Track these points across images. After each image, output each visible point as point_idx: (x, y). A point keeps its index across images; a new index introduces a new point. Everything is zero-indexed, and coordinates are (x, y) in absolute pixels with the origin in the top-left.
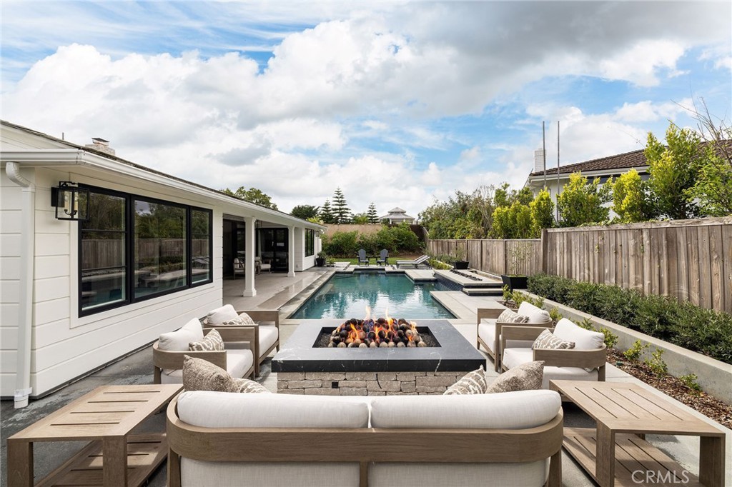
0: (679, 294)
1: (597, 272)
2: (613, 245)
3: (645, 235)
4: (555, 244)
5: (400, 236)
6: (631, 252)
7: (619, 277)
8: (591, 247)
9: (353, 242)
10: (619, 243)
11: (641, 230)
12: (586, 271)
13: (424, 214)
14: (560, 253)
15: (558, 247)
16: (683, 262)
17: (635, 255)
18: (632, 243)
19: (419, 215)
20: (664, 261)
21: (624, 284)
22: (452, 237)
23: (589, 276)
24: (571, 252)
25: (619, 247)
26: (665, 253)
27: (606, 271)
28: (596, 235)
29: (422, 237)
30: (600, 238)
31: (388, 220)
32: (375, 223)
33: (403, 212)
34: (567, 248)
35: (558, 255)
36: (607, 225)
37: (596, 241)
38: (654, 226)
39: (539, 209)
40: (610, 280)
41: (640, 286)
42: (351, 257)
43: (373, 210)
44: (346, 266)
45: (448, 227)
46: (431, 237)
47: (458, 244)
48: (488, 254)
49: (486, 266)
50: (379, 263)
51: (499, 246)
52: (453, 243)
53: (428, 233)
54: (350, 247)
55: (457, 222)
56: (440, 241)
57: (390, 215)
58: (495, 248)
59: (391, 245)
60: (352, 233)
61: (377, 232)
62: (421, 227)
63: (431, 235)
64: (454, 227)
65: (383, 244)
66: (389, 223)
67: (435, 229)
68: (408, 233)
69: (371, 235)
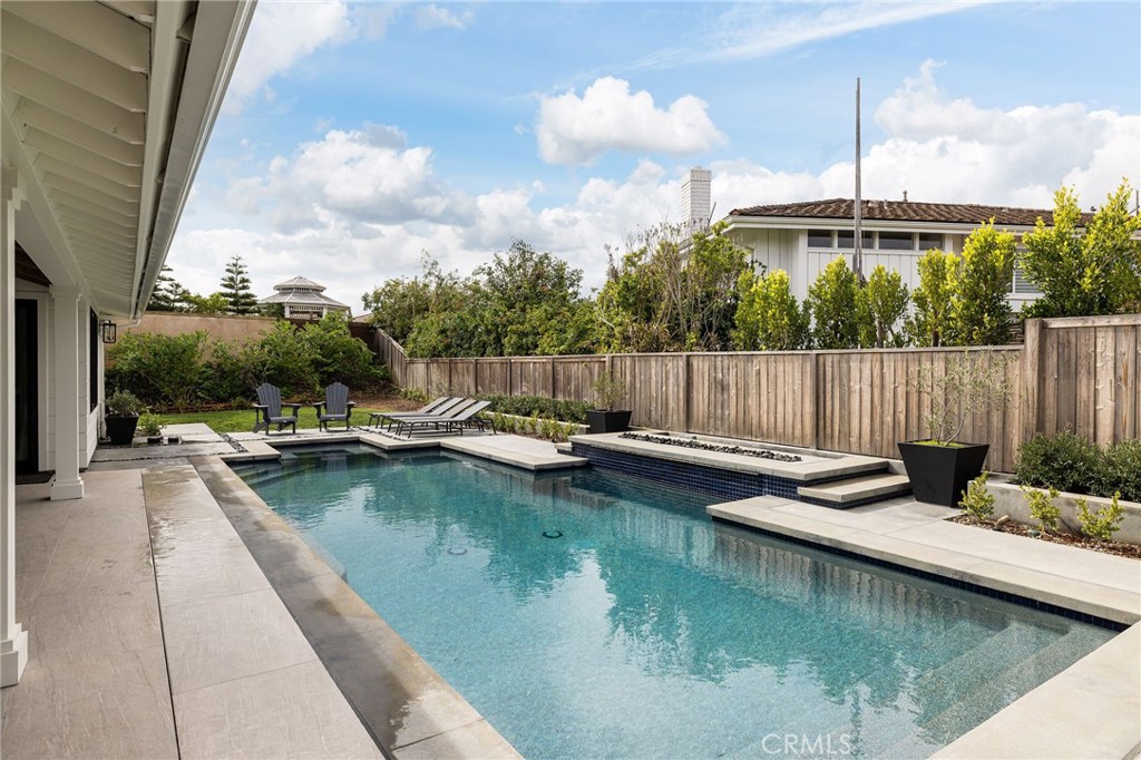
5: (329, 351)
9: (191, 367)
13: (377, 297)
14: (1119, 380)
19: (365, 298)
22: (524, 350)
29: (380, 355)
31: (281, 306)
32: (243, 312)
33: (318, 290)
42: (187, 410)
43: (240, 277)
44: (216, 437)
45: (505, 326)
46: (420, 353)
47: (560, 368)
48: (724, 388)
49: (712, 420)
50: (324, 423)
51: (780, 368)
52: (534, 363)
53: (394, 343)
54: (182, 378)
55: (536, 314)
56: (465, 363)
57: (280, 294)
58: (759, 373)
59: (303, 372)
60: (186, 338)
61: (264, 338)
62: (375, 329)
63: (424, 345)
64: (526, 325)
65: (281, 370)
66: (283, 316)
67: (443, 332)
68: (348, 342)
69: (245, 346)
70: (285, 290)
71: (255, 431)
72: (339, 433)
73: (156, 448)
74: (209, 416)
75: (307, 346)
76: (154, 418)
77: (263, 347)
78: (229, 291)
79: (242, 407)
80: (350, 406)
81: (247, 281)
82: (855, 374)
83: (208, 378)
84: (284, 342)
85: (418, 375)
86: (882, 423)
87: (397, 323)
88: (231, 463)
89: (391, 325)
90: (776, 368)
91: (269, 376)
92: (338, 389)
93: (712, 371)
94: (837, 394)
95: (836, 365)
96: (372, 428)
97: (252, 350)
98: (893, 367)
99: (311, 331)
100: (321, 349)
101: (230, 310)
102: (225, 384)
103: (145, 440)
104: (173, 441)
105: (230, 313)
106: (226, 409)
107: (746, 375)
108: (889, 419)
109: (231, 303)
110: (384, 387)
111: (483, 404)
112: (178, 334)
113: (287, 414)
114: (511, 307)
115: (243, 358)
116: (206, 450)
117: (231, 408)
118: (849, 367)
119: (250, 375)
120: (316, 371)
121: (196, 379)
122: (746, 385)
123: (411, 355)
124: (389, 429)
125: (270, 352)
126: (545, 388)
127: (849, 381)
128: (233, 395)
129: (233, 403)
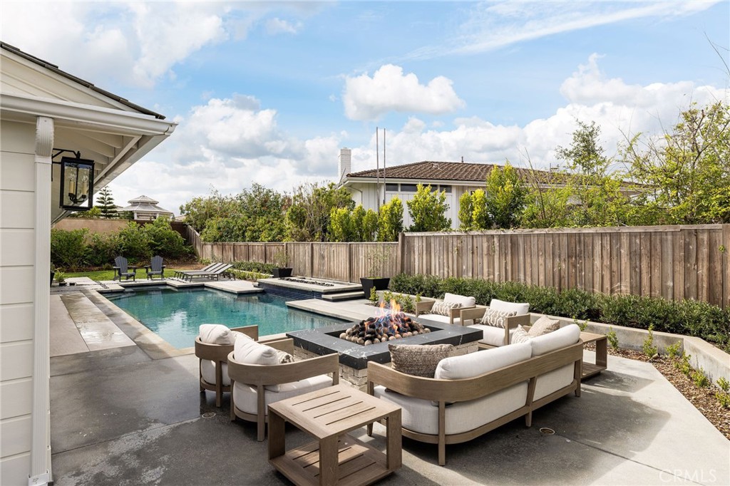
0: (519, 280)
1: (455, 269)
2: (470, 247)
3: (496, 240)
4: (414, 246)
5: (158, 238)
6: (485, 252)
7: (475, 271)
8: (450, 249)
9: (79, 247)
10: (475, 246)
11: (493, 236)
12: (446, 269)
13: (188, 208)
14: (419, 254)
15: (416, 249)
16: (521, 258)
17: (488, 254)
18: (485, 245)
19: (181, 208)
20: (509, 258)
21: (479, 276)
22: (254, 239)
23: (448, 272)
24: (430, 253)
25: (475, 248)
26: (509, 252)
27: (464, 267)
28: (455, 239)
29: (188, 239)
30: (459, 241)
31: (132, 213)
32: (110, 216)
33: (154, 204)
34: (427, 251)
35: (416, 257)
36: (466, 232)
37: (455, 243)
38: (502, 233)
39: (392, 214)
40: (467, 275)
41: (491, 277)
42: (77, 271)
43: (107, 197)
44: (94, 282)
45: (246, 227)
46: (208, 239)
47: (268, 248)
48: (323, 257)
50: (150, 276)
51: (340, 249)
52: (258, 246)
53: (197, 233)
54: (74, 253)
55: (260, 221)
56: (229, 244)
57: (132, 206)
59: (144, 250)
60: (77, 232)
61: (121, 231)
62: (187, 226)
63: (210, 236)
64: (256, 227)
65: (130, 248)
66: (133, 218)
67: (219, 228)
68: (170, 233)
69: (110, 236)
70: (134, 203)
71: (114, 280)
72: (157, 280)
73: (63, 287)
74: (90, 273)
75: (146, 235)
76: (62, 274)
77: (120, 236)
78: (101, 205)
79: (109, 269)
80: (163, 268)
81: (112, 199)
83: (89, 254)
84: (133, 233)
85: (207, 251)
87: (198, 222)
88: (101, 293)
89: (195, 224)
91: (124, 252)
92: (159, 259)
93: (320, 251)
94: (356, 260)
95: (356, 248)
96: (176, 278)
97: (114, 238)
99: (148, 227)
100: (154, 237)
101: (102, 216)
102: (99, 256)
103: (58, 284)
104: (72, 284)
105: (101, 217)
106: (99, 270)
107: (330, 253)
109: (102, 212)
110: (191, 257)
111: (230, 265)
112: (72, 230)
113: (130, 272)
114: (249, 217)
115: (109, 242)
116: (88, 288)
117: (102, 269)
118: (359, 249)
119: (113, 251)
120: (152, 249)
121: (83, 254)
122: (330, 256)
123: (205, 240)
124: (183, 278)
125: (124, 239)
126: (262, 258)
127: (359, 255)
128: (103, 263)
129: (104, 267)
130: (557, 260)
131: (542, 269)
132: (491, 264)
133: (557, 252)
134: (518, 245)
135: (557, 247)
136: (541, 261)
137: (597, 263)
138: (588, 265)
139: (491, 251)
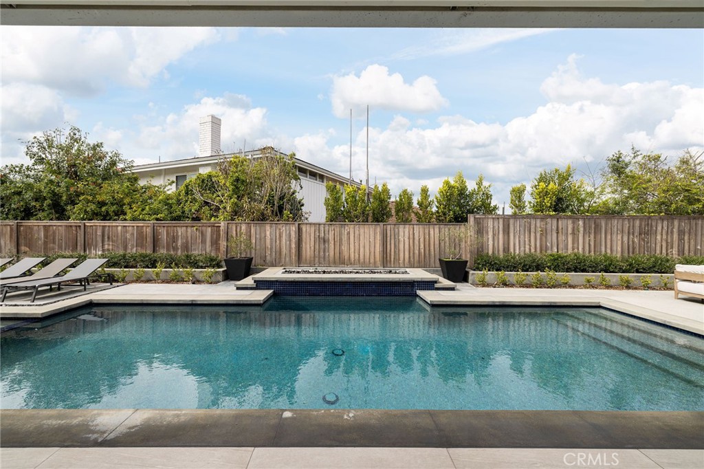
1: (538, 246)
3: (580, 223)
4: (486, 227)
6: (570, 232)
7: (560, 247)
8: (533, 230)
10: (560, 227)
11: (577, 220)
12: (527, 246)
14: (494, 235)
15: (490, 229)
17: (573, 233)
18: (570, 227)
20: (592, 236)
21: (563, 250)
23: (530, 249)
25: (560, 229)
26: (593, 231)
27: (548, 244)
30: (543, 223)
35: (490, 237)
37: (538, 225)
40: (551, 250)
41: (576, 250)
48: (325, 241)
49: (317, 259)
51: (362, 231)
58: (349, 233)
82: (401, 233)
86: (414, 253)
90: (359, 231)
93: (317, 232)
94: (393, 242)
95: (392, 229)
98: (418, 230)
107: (341, 234)
108: (417, 252)
118: (399, 230)
122: (341, 240)
127: (399, 237)
130: (631, 236)
131: (620, 243)
132: (575, 240)
133: (631, 231)
134: (601, 227)
135: (631, 228)
136: (619, 237)
137: (659, 237)
138: (653, 239)
139: (576, 231)
